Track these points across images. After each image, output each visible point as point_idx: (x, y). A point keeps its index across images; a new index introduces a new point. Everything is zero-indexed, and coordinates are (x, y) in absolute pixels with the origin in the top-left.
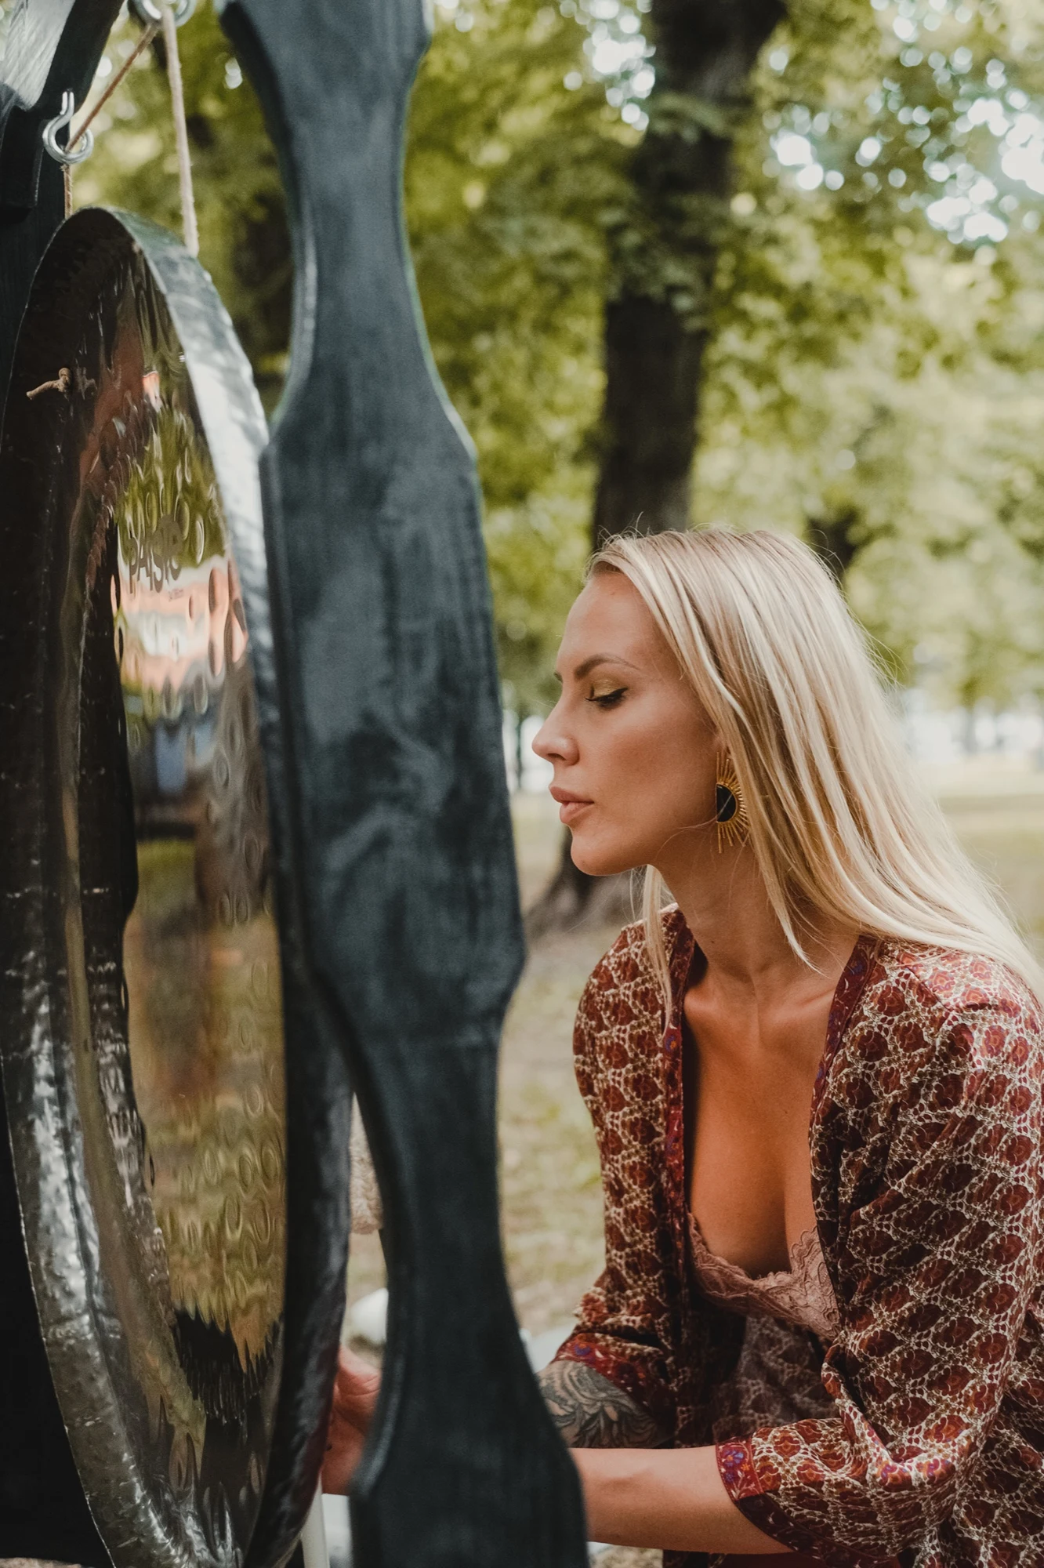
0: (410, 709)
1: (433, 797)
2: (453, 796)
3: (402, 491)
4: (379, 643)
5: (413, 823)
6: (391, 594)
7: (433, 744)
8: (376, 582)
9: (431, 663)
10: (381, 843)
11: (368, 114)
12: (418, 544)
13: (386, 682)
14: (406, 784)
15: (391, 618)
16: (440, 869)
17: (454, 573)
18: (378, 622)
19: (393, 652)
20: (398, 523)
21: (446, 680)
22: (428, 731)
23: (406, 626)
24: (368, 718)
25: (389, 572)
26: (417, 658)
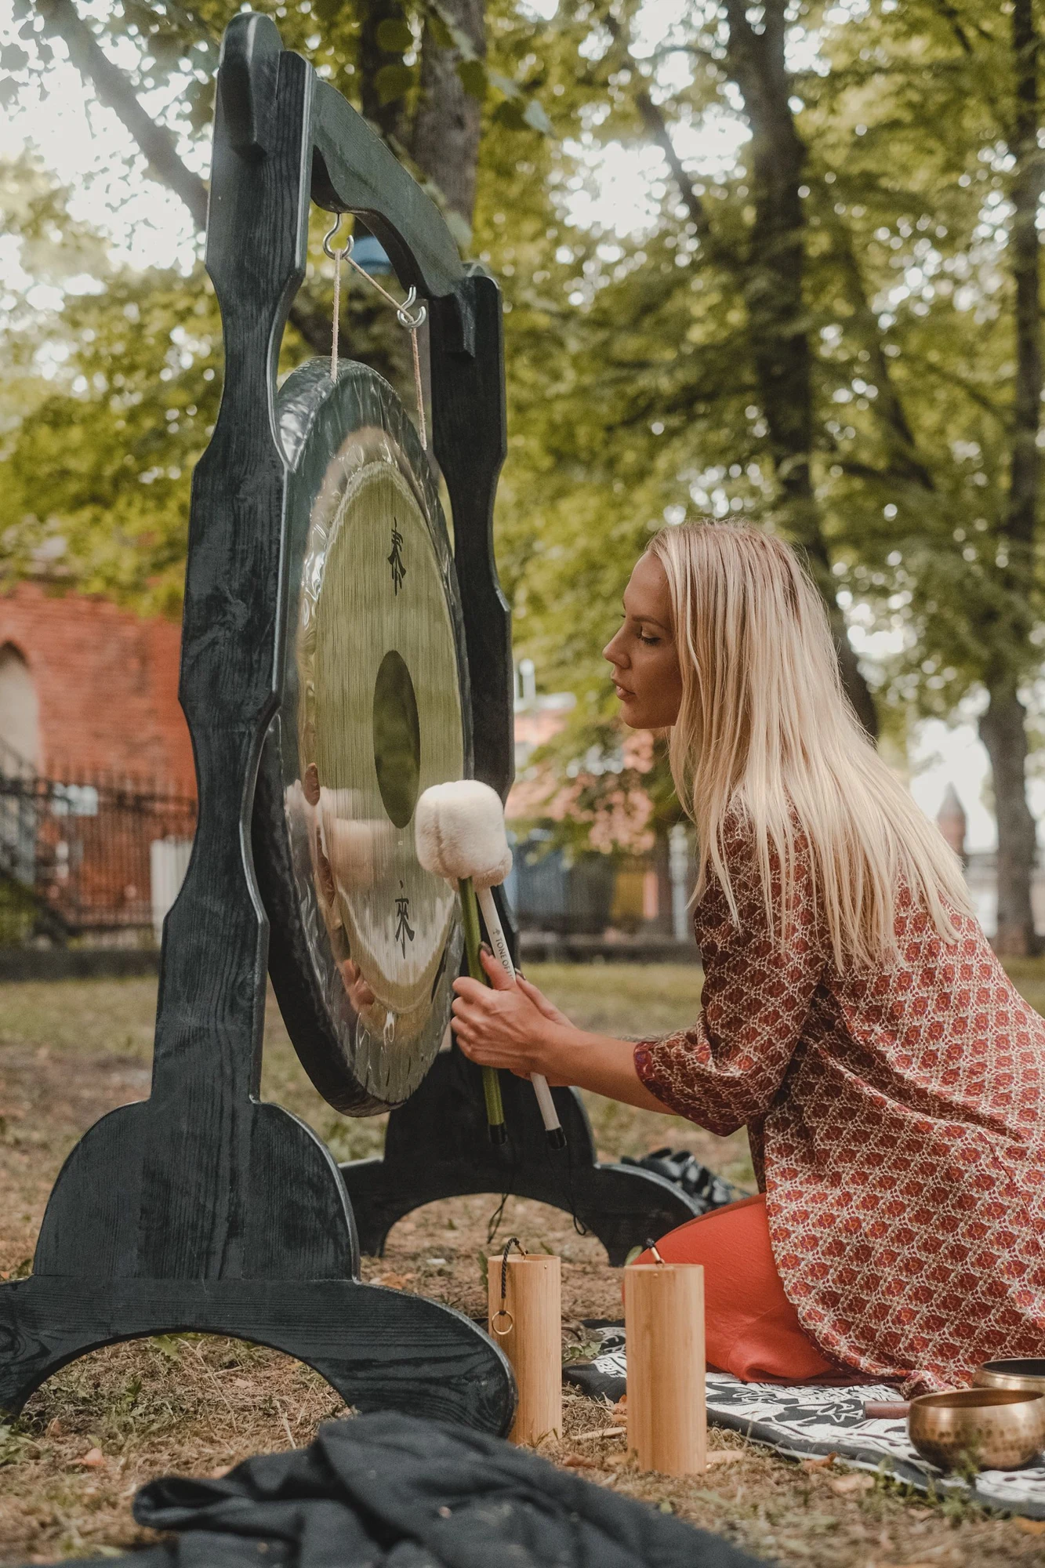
0: (236, 585)
1: (240, 623)
2: (250, 622)
3: (248, 487)
4: (226, 555)
5: (228, 634)
6: (236, 533)
7: (244, 600)
8: (230, 528)
9: (249, 564)
10: (214, 643)
11: (260, 310)
12: (252, 510)
13: (228, 572)
14: (229, 617)
15: (234, 543)
16: (239, 654)
17: (266, 521)
18: (228, 545)
19: (232, 559)
20: (245, 500)
21: (254, 571)
22: (242, 595)
23: (240, 547)
24: (217, 589)
25: (236, 523)
26: (243, 560)
